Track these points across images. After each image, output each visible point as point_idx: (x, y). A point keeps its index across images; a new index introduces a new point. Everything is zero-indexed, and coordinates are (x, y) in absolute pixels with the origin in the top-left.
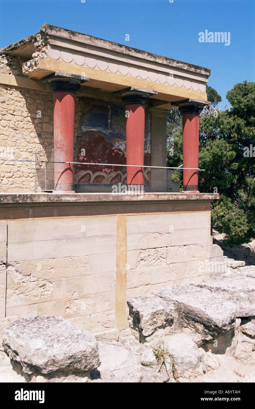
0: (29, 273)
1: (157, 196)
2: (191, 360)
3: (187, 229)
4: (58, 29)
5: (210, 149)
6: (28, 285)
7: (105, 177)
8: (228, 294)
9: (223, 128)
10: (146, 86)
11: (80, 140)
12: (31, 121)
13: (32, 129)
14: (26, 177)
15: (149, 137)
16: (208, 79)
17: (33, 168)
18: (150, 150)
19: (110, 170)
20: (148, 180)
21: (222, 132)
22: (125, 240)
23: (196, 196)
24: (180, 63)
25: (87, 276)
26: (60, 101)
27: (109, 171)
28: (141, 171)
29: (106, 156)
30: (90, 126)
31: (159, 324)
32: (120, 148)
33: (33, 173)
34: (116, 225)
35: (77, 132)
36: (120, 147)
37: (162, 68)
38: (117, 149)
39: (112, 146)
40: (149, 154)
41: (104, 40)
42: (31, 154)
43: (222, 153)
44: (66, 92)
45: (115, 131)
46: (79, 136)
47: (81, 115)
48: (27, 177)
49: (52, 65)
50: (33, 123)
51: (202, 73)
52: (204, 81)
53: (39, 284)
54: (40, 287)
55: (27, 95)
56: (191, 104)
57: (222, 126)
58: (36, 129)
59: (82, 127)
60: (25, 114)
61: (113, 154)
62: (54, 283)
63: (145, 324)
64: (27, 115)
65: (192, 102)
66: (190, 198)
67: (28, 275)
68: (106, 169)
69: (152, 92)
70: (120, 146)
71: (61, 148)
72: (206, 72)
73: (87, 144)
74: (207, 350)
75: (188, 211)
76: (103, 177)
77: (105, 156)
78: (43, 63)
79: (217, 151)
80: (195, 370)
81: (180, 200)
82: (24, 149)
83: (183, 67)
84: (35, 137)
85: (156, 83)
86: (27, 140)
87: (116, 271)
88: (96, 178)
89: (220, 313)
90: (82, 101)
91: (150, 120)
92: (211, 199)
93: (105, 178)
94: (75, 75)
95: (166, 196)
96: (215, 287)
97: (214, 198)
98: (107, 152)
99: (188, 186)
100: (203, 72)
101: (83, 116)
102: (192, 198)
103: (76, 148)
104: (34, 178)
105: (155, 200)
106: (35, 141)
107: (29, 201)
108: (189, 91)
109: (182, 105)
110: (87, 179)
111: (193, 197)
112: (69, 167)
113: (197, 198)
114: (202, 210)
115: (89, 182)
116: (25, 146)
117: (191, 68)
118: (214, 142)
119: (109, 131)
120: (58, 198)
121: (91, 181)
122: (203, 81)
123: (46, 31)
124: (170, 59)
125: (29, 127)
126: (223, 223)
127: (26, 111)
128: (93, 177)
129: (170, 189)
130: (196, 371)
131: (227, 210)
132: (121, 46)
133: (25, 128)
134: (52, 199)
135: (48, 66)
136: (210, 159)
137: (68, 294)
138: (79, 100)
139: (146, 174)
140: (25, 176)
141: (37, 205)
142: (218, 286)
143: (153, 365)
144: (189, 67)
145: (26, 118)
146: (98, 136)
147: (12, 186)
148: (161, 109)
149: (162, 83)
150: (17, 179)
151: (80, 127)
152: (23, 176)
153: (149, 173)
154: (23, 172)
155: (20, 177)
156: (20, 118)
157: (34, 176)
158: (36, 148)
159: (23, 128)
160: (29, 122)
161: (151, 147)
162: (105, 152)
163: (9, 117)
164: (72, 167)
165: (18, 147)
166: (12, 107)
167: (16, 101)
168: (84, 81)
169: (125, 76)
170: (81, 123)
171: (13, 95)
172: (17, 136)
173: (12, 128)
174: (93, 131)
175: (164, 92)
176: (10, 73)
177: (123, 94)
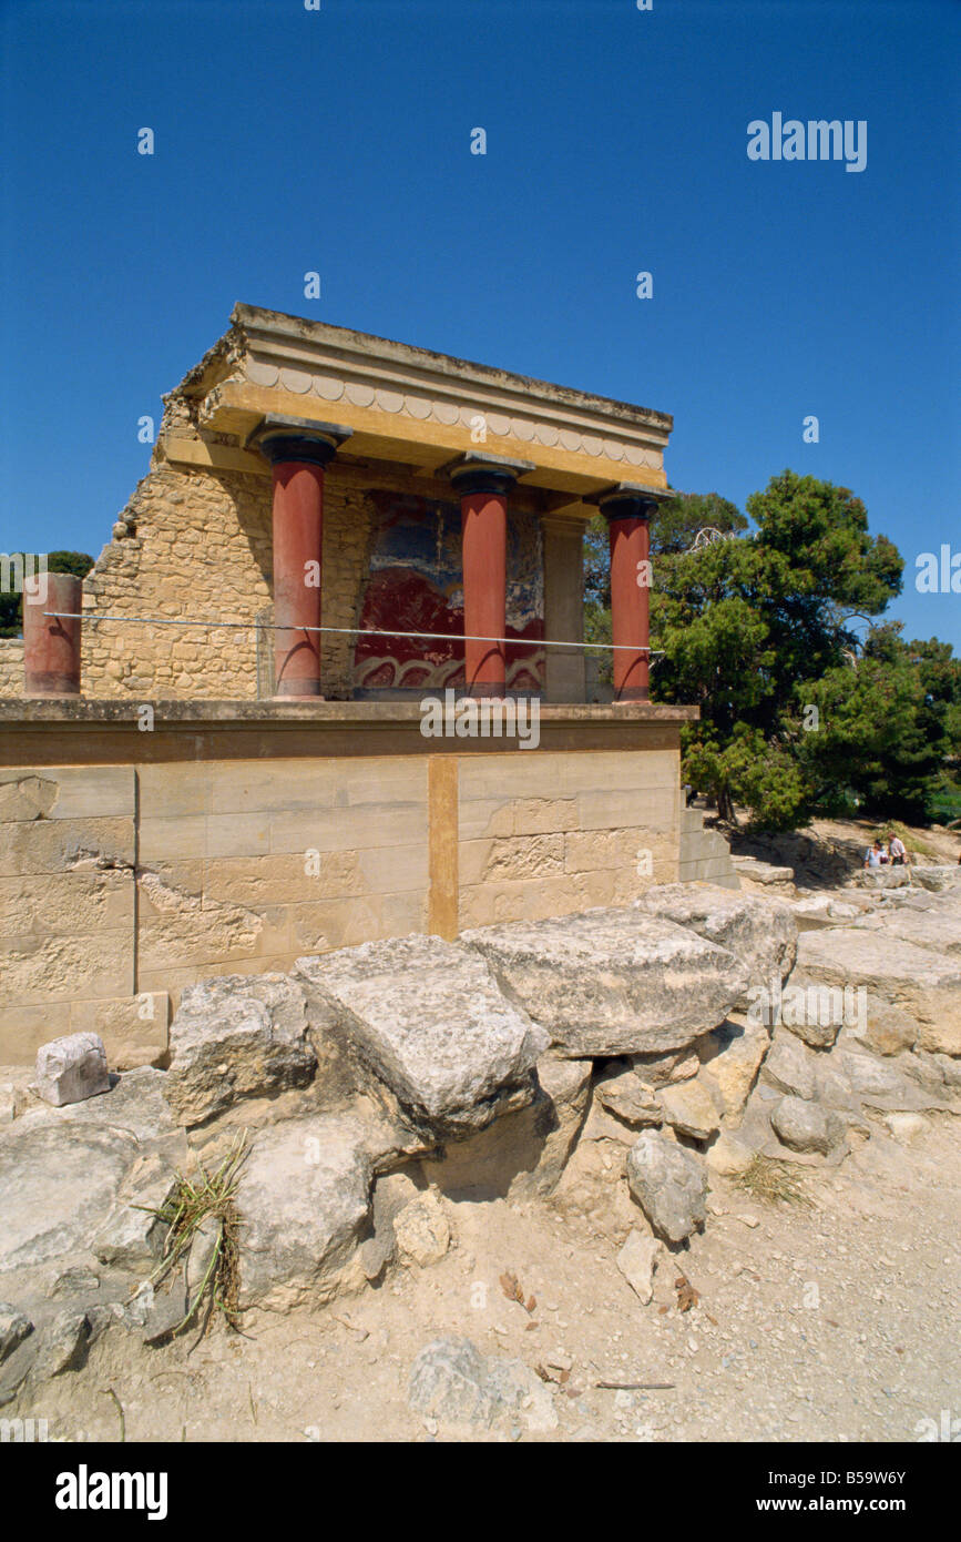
0: (199, 891)
2: (303, 1241)
3: (619, 791)
4: (269, 315)
6: (194, 919)
8: (557, 977)
9: (738, 575)
10: (503, 450)
11: (366, 588)
12: (247, 544)
13: (250, 562)
14: (234, 672)
15: (540, 582)
16: (667, 438)
17: (253, 652)
18: (542, 612)
19: (444, 655)
20: (538, 680)
21: (737, 583)
22: (452, 815)
23: (642, 711)
24: (594, 398)
25: (352, 900)
26: (285, 485)
27: (441, 658)
28: (497, 651)
29: (433, 624)
30: (392, 555)
31: (245, 1082)
33: (253, 663)
34: (427, 778)
35: (361, 569)
38: (456, 608)
39: (446, 600)
40: (541, 619)
41: (391, 342)
43: (736, 628)
44: (297, 464)
45: (453, 568)
46: (365, 578)
47: (370, 531)
48: (237, 672)
49: (256, 398)
50: (253, 548)
51: (652, 424)
52: (658, 442)
53: (223, 918)
54: (228, 924)
55: (236, 486)
56: (627, 496)
57: (736, 571)
58: (261, 564)
59: (373, 557)
60: (233, 529)
61: (449, 616)
62: (264, 915)
63: (176, 1085)
64: (237, 532)
65: (626, 491)
67: (196, 896)
68: (433, 652)
69: (521, 465)
71: (286, 594)
72: (661, 420)
73: (383, 596)
74: (422, 1185)
76: (426, 673)
77: (430, 625)
78: (233, 394)
79: (725, 624)
80: (320, 1281)
82: (230, 607)
83: (601, 408)
84: (258, 582)
85: (531, 444)
86: (236, 588)
87: (429, 888)
88: (408, 674)
89: (447, 1057)
91: (541, 543)
92: (679, 718)
93: (430, 674)
96: (515, 951)
97: (687, 716)
98: (434, 615)
99: (622, 690)
100: (654, 422)
101: (375, 533)
103: (357, 605)
104: (254, 673)
106: (256, 590)
107: (188, 717)
108: (621, 465)
109: (606, 499)
110: (387, 676)
112: (306, 639)
114: (656, 744)
115: (391, 684)
116: (232, 600)
117: (622, 411)
118: (719, 606)
119: (438, 568)
121: (394, 682)
122: (654, 441)
123: (238, 318)
124: (567, 390)
125: (241, 559)
126: (743, 784)
127: (234, 523)
128: (399, 673)
130: (325, 1284)
131: (752, 755)
132: (436, 356)
133: (232, 560)
134: (249, 712)
135: (246, 401)
137: (300, 942)
140: (233, 668)
141: (215, 728)
142: (526, 949)
143: (133, 1259)
144: (617, 409)
145: (234, 539)
146: (411, 580)
147: (200, 691)
148: (568, 519)
149: (547, 445)
150: (214, 675)
151: (367, 557)
152: (228, 668)
153: (540, 663)
154: (227, 660)
155: (221, 670)
156: (220, 538)
157: (255, 669)
158: (260, 606)
159: (227, 560)
160: (241, 546)
161: (545, 605)
162: (428, 614)
163: (192, 535)
164: (313, 641)
165: (215, 604)
166: (201, 514)
167: (210, 499)
168: (341, 438)
169: (449, 426)
170: (371, 548)
171: (202, 486)
172: (214, 577)
173: (200, 560)
174: (400, 567)
175: (553, 467)
176: (195, 439)
177: (454, 473)
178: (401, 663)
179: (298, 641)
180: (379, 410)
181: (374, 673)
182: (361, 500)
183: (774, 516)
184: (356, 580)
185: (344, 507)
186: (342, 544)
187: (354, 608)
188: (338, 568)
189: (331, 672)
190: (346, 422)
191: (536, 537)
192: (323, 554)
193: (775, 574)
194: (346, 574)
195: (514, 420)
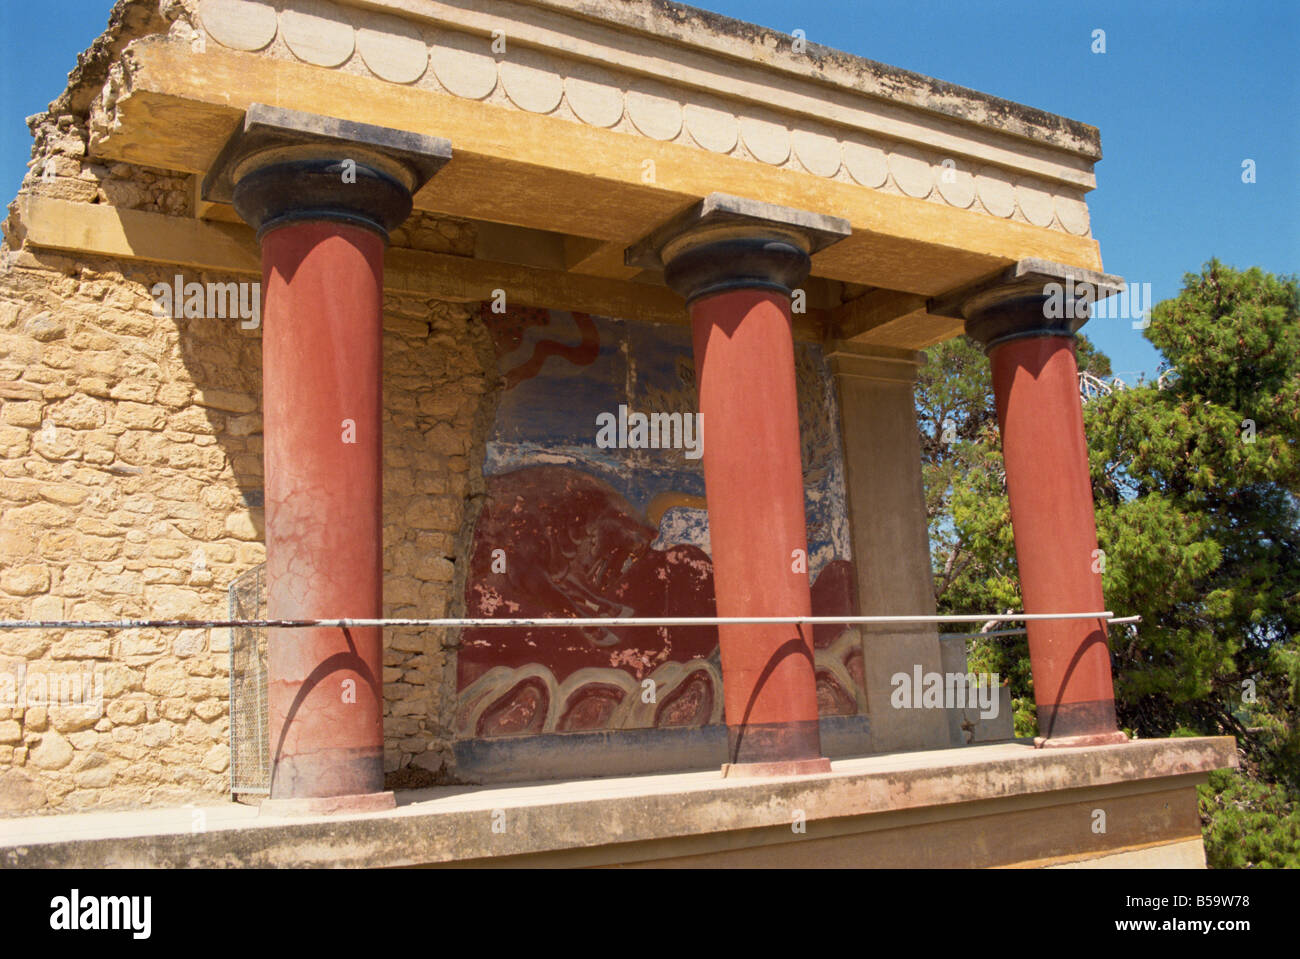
1: (899, 786)
5: (1107, 541)
7: (624, 693)
9: (1148, 451)
10: (781, 195)
11: (477, 512)
12: (207, 426)
13: (214, 467)
14: (176, 721)
15: (839, 483)
16: (1092, 172)
17: (221, 672)
18: (847, 546)
19: (652, 653)
20: (852, 691)
23: (1117, 760)
24: (948, 92)
27: (645, 659)
28: (796, 646)
29: (625, 586)
30: (532, 441)
32: (697, 542)
33: (221, 698)
35: (465, 473)
36: (692, 537)
37: (862, 112)
38: (679, 548)
39: (653, 533)
40: (845, 562)
42: (205, 597)
43: (1162, 551)
46: (473, 491)
47: (482, 390)
48: (184, 722)
49: (226, 78)
50: (221, 435)
51: (1061, 144)
52: (1076, 181)
57: (1144, 445)
58: (238, 468)
59: (490, 446)
60: (176, 393)
61: (662, 571)
64: (186, 399)
65: (1030, 277)
66: (1088, 775)
68: (629, 652)
69: (821, 226)
70: (695, 532)
72: (1077, 138)
73: (516, 529)
75: (1081, 852)
76: (616, 695)
77: (620, 588)
78: (166, 65)
79: (1140, 545)
81: (1033, 795)
82: (167, 571)
83: (966, 111)
84: (233, 509)
85: (835, 184)
86: (183, 524)
88: (575, 701)
90: (484, 321)
91: (833, 405)
92: (1199, 769)
93: (626, 699)
94: (363, 128)
95: (956, 779)
97: (1215, 762)
98: (627, 565)
99: (1062, 710)
100: (1065, 140)
101: (493, 394)
102: (1098, 774)
103: (458, 551)
104: (226, 721)
105: (892, 807)
106: (228, 527)
108: (1012, 227)
109: (983, 301)
110: (530, 708)
111: (1104, 767)
113: (1126, 775)
114: (1156, 833)
115: (541, 726)
116: (171, 553)
117: (1005, 118)
119: (630, 463)
120: (239, 854)
121: (547, 721)
122: (1069, 179)
124: (896, 73)
125: (195, 459)
127: (180, 380)
128: (560, 696)
129: (967, 728)
133: (174, 461)
135: (196, 81)
136: (1116, 580)
138: (469, 320)
139: (841, 661)
140: (172, 714)
144: (995, 114)
145: (180, 415)
146: (574, 491)
147: (93, 774)
148: (884, 351)
149: (869, 185)
150: (127, 732)
151: (479, 448)
152: (161, 714)
153: (852, 656)
154: (159, 696)
155: (144, 719)
156: (147, 415)
157: (226, 712)
158: (238, 565)
159: (164, 461)
160: (196, 430)
161: (852, 529)
162: (616, 564)
163: (82, 409)
164: (364, 651)
165: (134, 563)
166: (103, 362)
167: (125, 329)
168: (423, 165)
169: (661, 144)
170: (484, 428)
171: (109, 301)
172: (129, 502)
173: (100, 466)
174: (549, 464)
175: (881, 230)
176: (97, 200)
177: (671, 252)
178: (561, 677)
179: (326, 652)
180: (508, 106)
181: (502, 703)
182: (463, 327)
183: (1203, 342)
184: (455, 497)
185: (424, 340)
186: (421, 420)
187: (453, 560)
188: (415, 473)
189: (402, 708)
190: (437, 132)
191: (823, 391)
192: (386, 442)
193: (1217, 449)
194: (434, 486)
195: (797, 133)
